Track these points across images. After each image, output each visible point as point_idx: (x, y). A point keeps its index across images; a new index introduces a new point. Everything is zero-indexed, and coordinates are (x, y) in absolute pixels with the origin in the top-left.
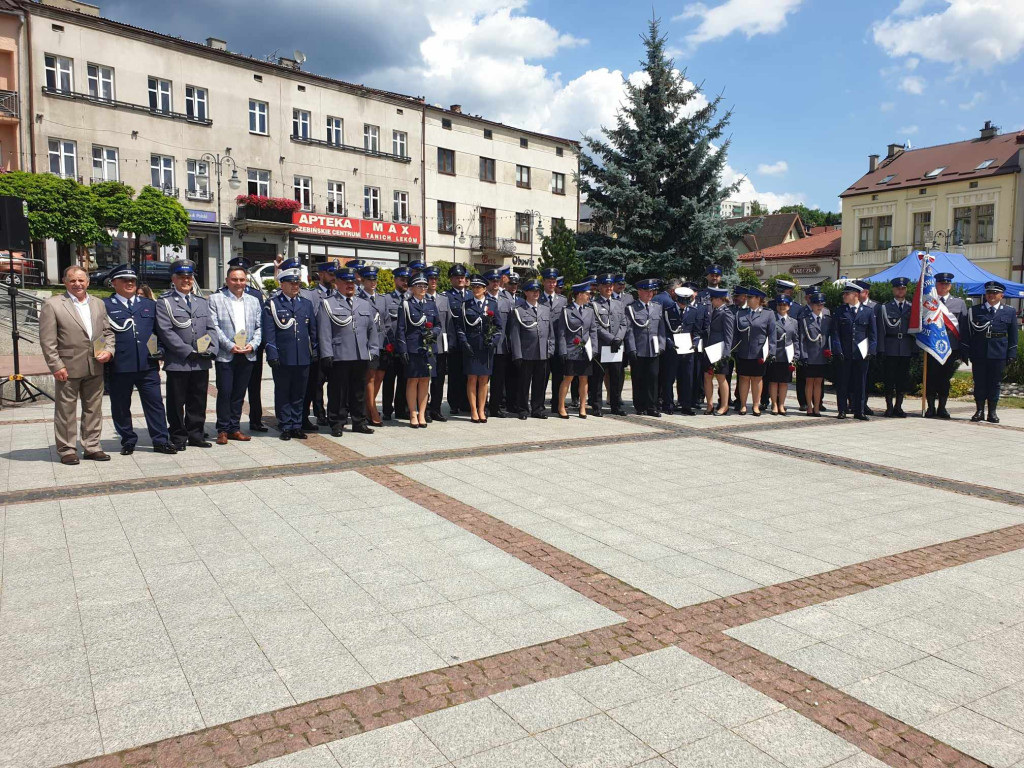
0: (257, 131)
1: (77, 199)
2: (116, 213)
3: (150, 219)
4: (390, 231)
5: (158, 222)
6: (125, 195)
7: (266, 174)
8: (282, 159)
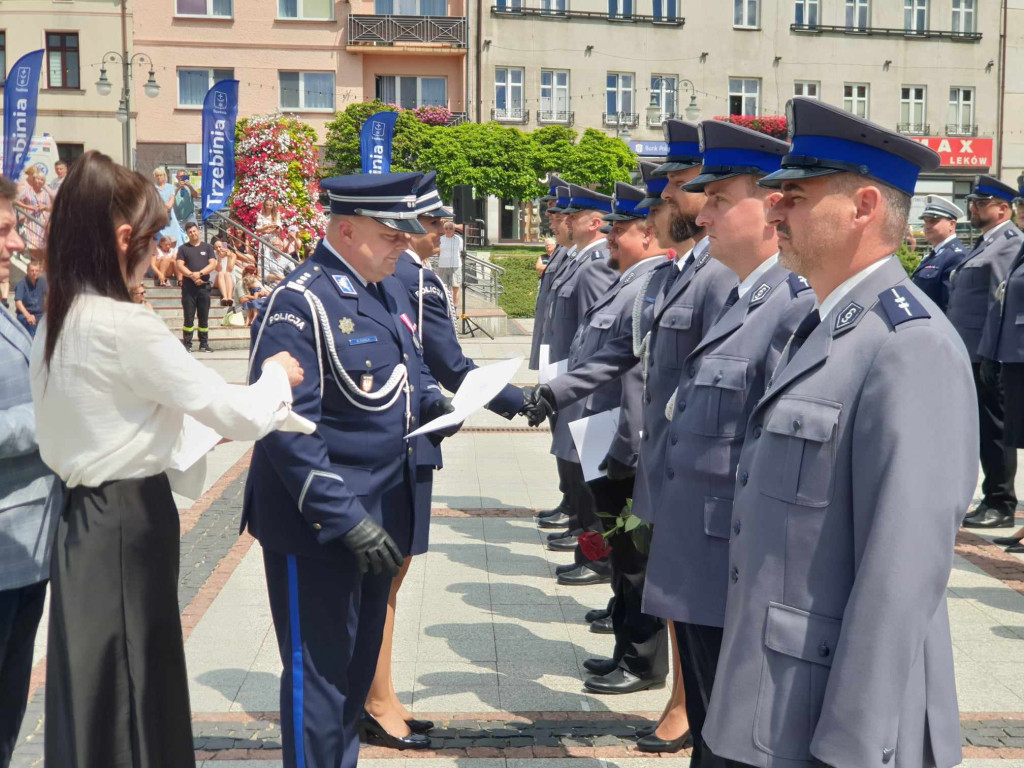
0: (745, 25)
1: (517, 150)
2: (555, 163)
3: (590, 167)
4: (941, 149)
5: (598, 171)
6: (565, 141)
7: (754, 83)
8: (777, 59)
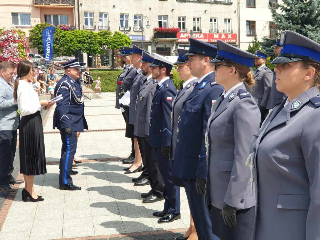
1: (93, 38)
2: (106, 42)
3: (117, 44)
4: (222, 37)
6: (109, 35)
7: (166, 17)
8: (173, 10)
